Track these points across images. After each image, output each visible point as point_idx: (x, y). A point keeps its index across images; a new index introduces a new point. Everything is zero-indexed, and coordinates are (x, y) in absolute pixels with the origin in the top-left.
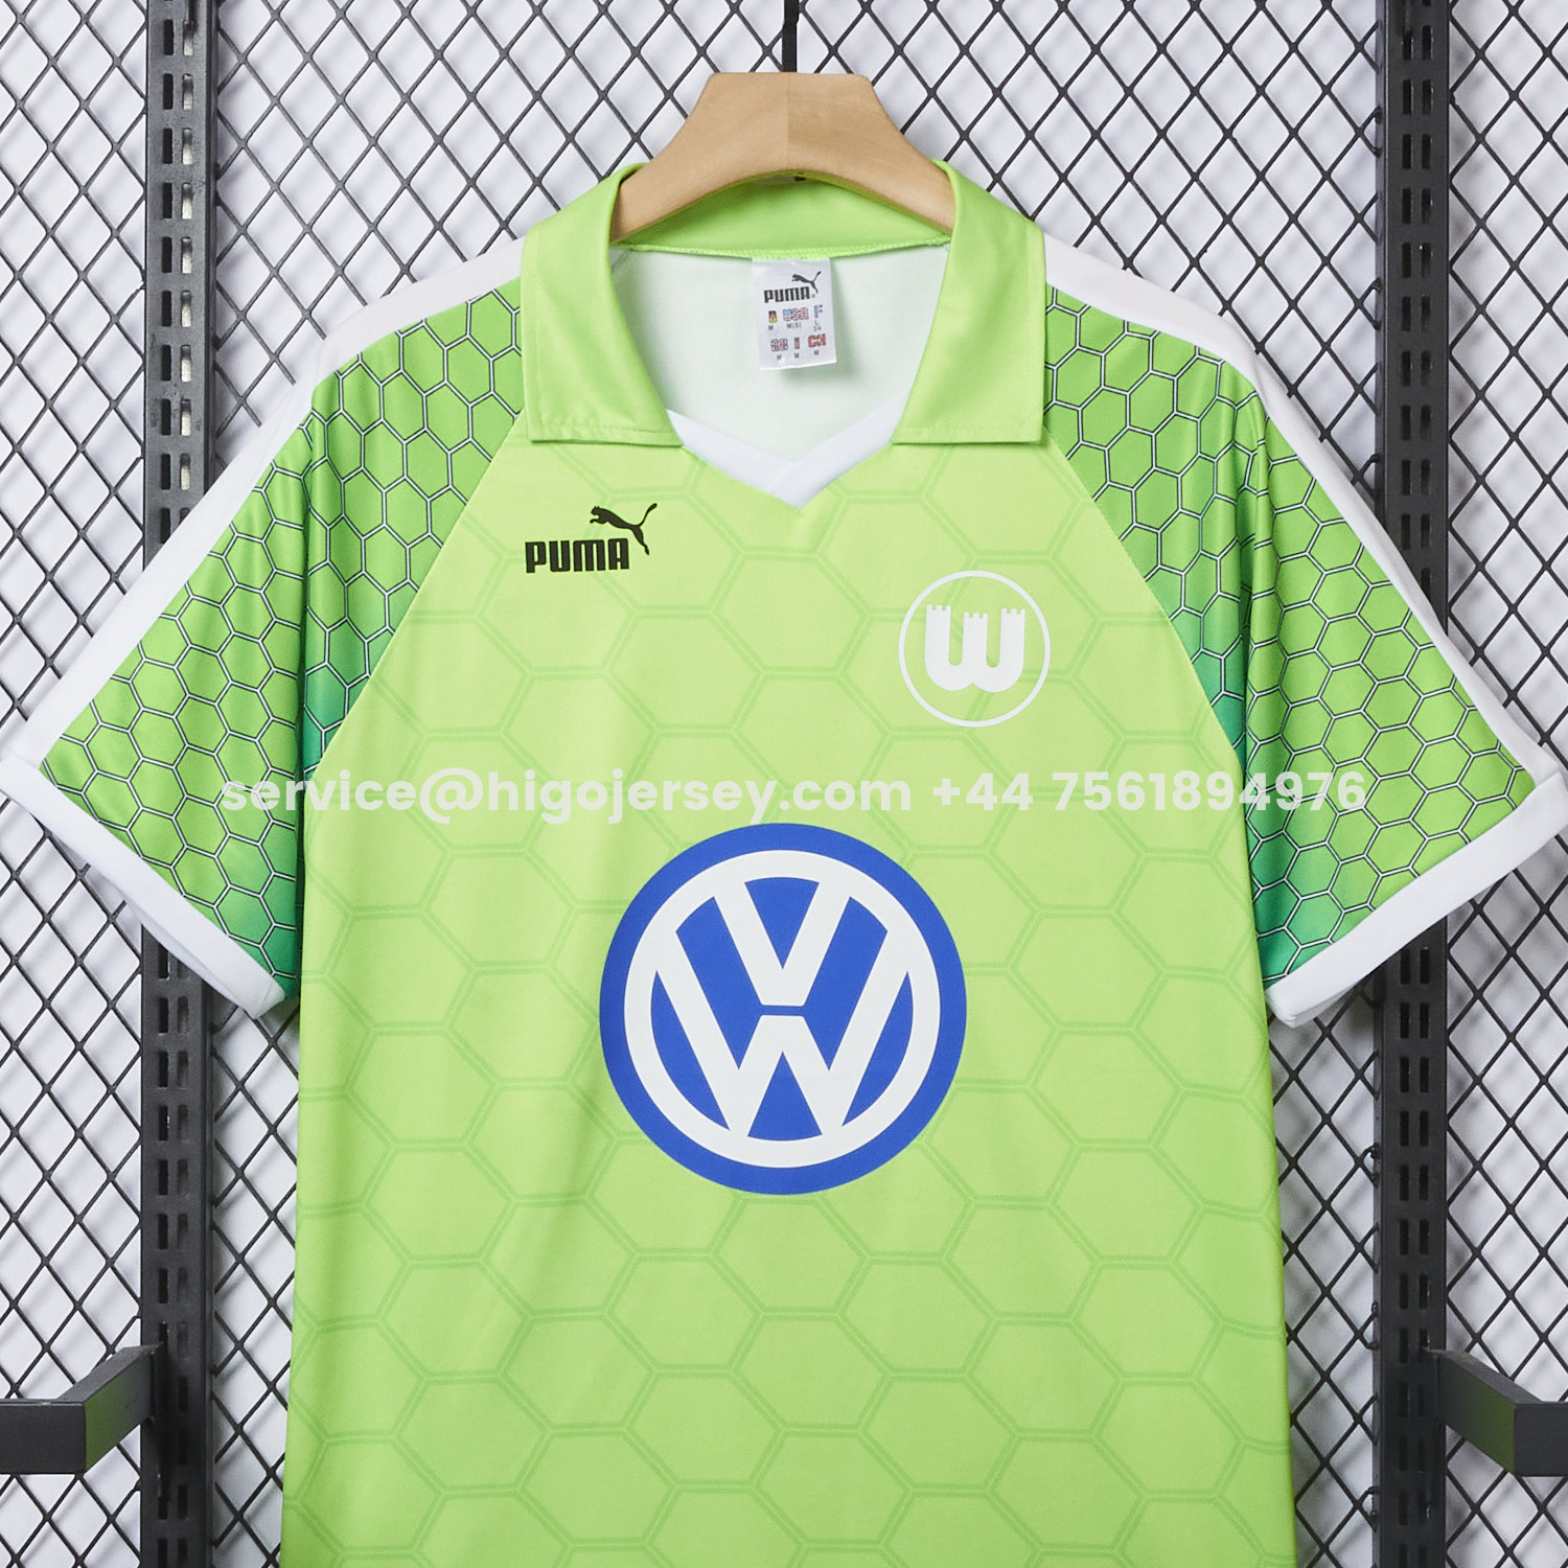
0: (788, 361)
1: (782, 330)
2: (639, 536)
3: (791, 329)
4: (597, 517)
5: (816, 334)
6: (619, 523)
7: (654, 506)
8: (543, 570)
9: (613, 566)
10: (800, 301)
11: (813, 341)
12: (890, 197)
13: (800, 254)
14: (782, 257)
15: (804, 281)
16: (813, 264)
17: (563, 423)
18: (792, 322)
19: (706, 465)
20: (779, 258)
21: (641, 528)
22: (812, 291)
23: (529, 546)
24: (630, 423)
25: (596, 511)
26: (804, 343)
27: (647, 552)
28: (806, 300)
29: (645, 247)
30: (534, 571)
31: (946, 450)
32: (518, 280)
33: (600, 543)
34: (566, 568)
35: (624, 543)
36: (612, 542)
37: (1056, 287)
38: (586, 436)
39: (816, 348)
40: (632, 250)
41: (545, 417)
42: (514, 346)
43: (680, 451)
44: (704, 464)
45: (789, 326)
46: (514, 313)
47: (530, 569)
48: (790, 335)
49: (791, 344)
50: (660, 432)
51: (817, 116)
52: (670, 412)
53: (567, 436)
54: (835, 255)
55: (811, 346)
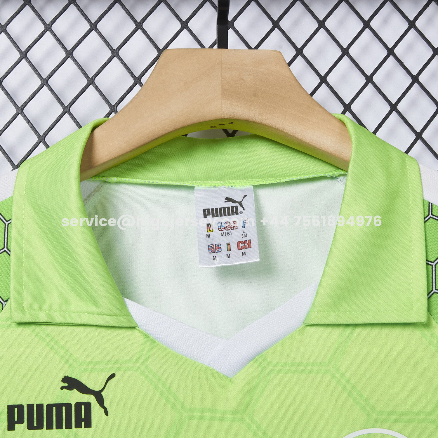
0: (221, 260)
1: (217, 238)
2: (100, 400)
3: (224, 237)
4: (66, 385)
5: (243, 240)
6: (83, 389)
7: (113, 376)
8: (21, 428)
9: (78, 426)
10: (231, 216)
11: (241, 245)
12: (299, 137)
13: (230, 183)
14: (217, 185)
15: (234, 201)
16: (240, 190)
17: (40, 308)
18: (225, 231)
19: (155, 342)
20: (215, 187)
21: (102, 393)
22: (240, 209)
23: (11, 408)
24: (93, 308)
25: (66, 379)
26: (234, 247)
27: (106, 413)
28: (235, 216)
29: (114, 179)
30: (14, 430)
31: (349, 330)
32: (11, 199)
33: (68, 406)
34: (40, 426)
35: (88, 406)
36: (78, 405)
37: (431, 202)
38: (59, 319)
39: (244, 250)
40: (105, 182)
41: (26, 303)
42: (6, 249)
43: (135, 332)
44: (154, 342)
45: (222, 235)
46: (7, 223)
47: (11, 427)
48: (223, 241)
49: (224, 247)
50: (117, 316)
51: (243, 80)
52: (127, 301)
53: (43, 318)
54: (257, 184)
55: (239, 248)
